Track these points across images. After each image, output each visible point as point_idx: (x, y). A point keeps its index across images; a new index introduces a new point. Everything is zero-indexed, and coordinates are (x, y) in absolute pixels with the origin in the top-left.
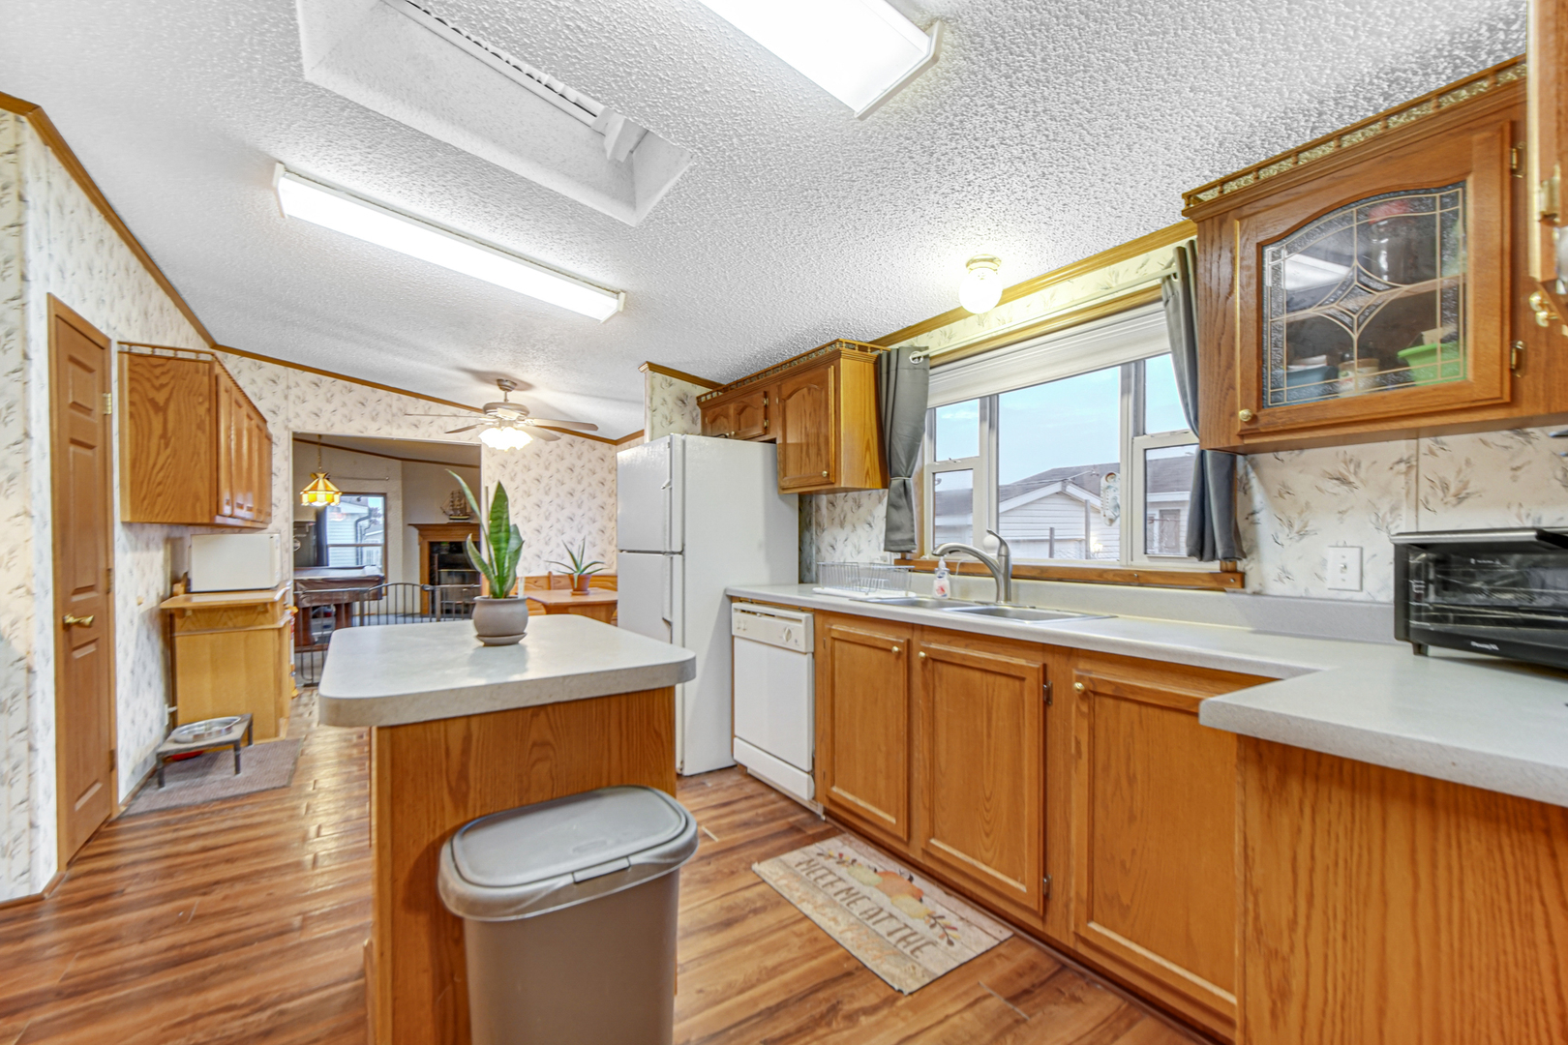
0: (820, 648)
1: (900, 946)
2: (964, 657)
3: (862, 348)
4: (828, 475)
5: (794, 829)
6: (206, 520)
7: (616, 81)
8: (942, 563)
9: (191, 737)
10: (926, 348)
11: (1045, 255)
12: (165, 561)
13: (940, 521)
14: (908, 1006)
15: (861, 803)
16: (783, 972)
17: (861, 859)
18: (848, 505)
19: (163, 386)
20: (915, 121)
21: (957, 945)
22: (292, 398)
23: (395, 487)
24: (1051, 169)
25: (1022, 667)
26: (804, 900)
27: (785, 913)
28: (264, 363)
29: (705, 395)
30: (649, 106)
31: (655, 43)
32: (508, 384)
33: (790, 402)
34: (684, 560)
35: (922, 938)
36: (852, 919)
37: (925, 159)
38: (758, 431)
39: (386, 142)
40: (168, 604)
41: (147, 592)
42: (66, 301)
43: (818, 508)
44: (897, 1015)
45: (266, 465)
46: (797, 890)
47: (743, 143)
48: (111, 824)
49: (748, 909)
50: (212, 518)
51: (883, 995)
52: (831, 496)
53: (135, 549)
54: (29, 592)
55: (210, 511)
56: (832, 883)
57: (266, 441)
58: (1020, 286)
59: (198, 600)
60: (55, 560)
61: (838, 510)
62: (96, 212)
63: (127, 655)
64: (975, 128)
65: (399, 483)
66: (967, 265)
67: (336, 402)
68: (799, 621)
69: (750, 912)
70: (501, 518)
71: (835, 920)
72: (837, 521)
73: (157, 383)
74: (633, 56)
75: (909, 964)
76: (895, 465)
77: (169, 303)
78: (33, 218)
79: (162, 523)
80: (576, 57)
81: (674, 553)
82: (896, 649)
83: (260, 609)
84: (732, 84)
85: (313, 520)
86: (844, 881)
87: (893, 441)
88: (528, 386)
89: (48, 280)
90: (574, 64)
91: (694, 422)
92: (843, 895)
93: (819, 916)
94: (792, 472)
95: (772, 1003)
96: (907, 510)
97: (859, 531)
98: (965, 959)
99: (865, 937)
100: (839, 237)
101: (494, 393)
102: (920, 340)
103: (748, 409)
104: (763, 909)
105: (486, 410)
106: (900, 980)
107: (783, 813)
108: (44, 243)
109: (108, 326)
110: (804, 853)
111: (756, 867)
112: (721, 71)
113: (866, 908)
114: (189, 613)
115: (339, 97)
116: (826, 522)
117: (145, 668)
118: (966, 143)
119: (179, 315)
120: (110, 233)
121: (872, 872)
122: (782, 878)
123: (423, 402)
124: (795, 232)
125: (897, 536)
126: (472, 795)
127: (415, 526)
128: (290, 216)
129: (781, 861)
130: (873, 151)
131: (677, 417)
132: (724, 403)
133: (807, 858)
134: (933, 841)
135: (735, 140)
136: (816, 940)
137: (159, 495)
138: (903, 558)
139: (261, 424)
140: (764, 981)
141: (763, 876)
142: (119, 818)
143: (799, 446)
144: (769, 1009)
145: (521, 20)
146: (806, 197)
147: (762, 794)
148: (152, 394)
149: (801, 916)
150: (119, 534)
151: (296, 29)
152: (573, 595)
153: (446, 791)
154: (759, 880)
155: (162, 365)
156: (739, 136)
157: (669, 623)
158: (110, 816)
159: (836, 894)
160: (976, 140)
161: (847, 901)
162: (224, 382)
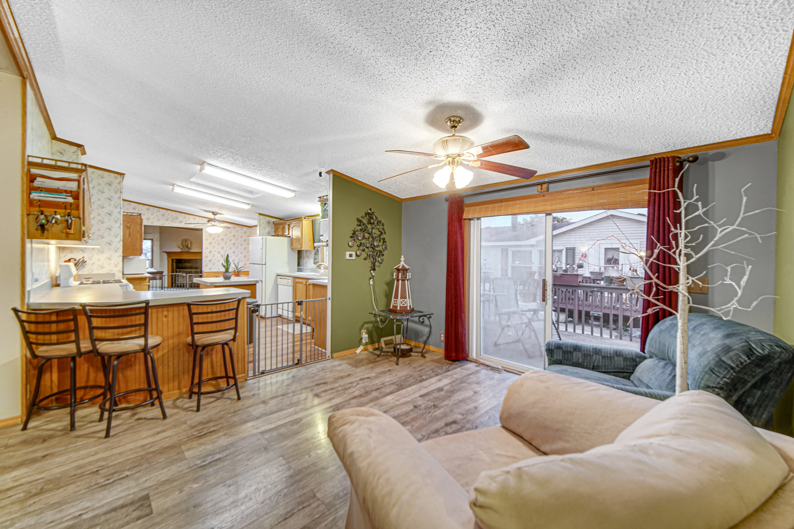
0: (294, 285)
4: (300, 246)
23: (156, 236)
29: (276, 221)
32: (216, 213)
33: (293, 228)
34: (266, 267)
38: (287, 234)
52: (305, 252)
55: (140, 253)
61: (306, 255)
65: (159, 235)
68: (290, 279)
73: (128, 221)
81: (263, 265)
82: (304, 283)
88: (221, 214)
94: (294, 245)
96: (318, 255)
97: (310, 260)
103: (285, 228)
125: (316, 261)
127: (166, 252)
128: (175, 192)
132: (280, 225)
143: (295, 239)
148: (127, 224)
157: (262, 281)
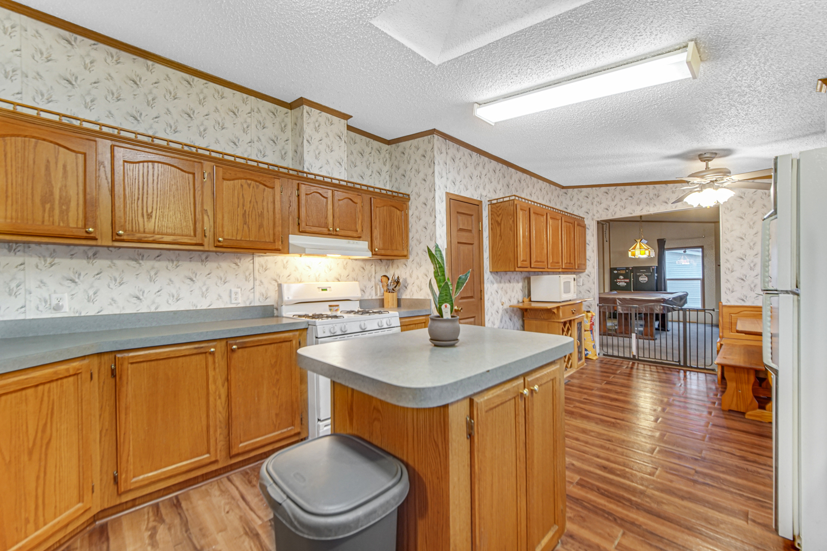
12: (524, 287)
19: (500, 214)
22: (595, 203)
23: (709, 241)
28: (583, 189)
32: (708, 155)
40: (522, 306)
42: (456, 193)
50: (515, 269)
53: (499, 282)
55: (514, 266)
57: (578, 228)
59: (534, 305)
65: (713, 238)
67: (617, 200)
73: (498, 214)
78: (438, 168)
88: (728, 152)
89: (446, 188)
101: (700, 165)
108: (444, 175)
114: (534, 310)
123: (670, 185)
137: (499, 260)
139: (573, 220)
148: (497, 219)
150: (487, 277)
155: (500, 206)
162: (521, 205)
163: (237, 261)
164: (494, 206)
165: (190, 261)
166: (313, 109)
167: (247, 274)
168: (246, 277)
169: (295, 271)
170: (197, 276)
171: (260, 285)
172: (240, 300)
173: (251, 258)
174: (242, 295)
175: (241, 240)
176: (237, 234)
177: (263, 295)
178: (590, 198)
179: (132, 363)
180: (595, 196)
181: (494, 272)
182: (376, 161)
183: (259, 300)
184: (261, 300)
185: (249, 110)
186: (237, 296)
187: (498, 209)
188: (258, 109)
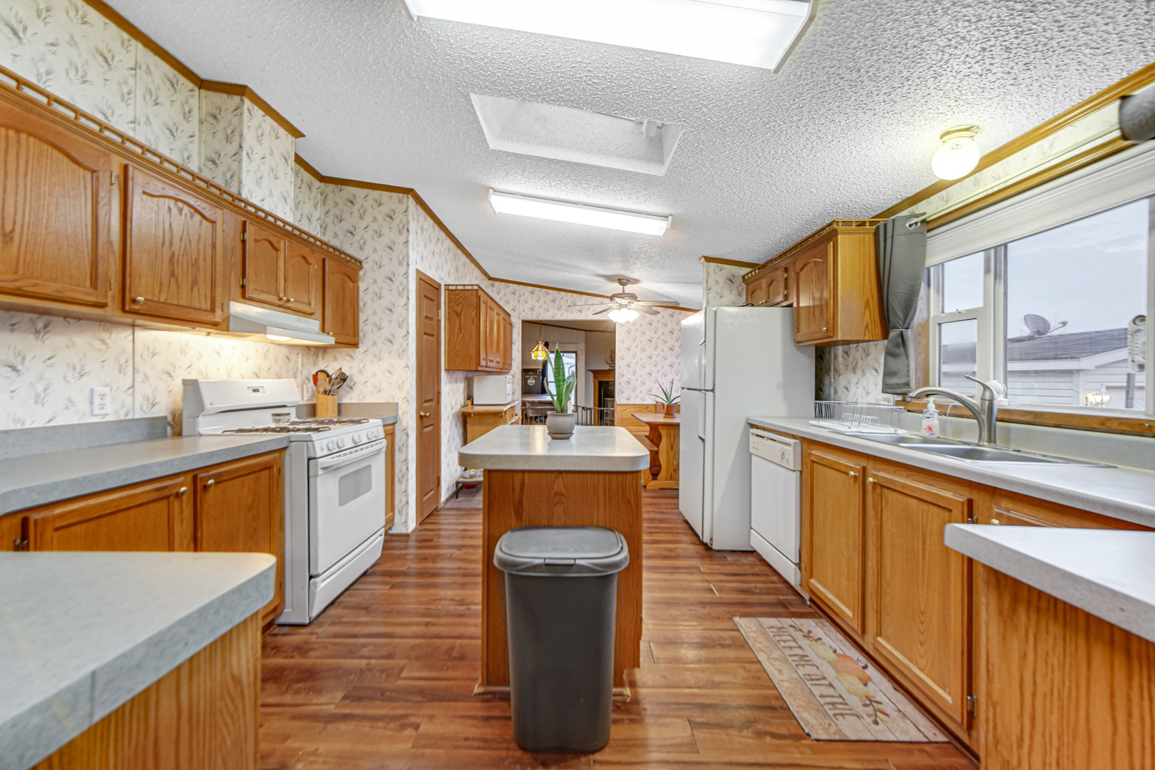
0: (805, 468)
1: (827, 707)
2: (904, 486)
3: (863, 224)
4: (827, 330)
5: (782, 604)
6: (474, 369)
7: (622, 102)
8: (931, 406)
9: (469, 476)
10: (924, 214)
11: (1029, 109)
12: (465, 389)
13: (945, 368)
14: (810, 747)
15: (830, 596)
16: (723, 688)
17: (826, 640)
18: (859, 354)
19: (460, 304)
20: (832, 54)
21: (881, 726)
22: (521, 301)
23: (581, 348)
24: (989, 43)
25: (949, 499)
26: (762, 651)
27: (744, 654)
28: (510, 284)
29: (748, 274)
30: (645, 108)
31: (635, 74)
32: (624, 281)
33: (802, 274)
34: (714, 396)
35: (850, 710)
36: (795, 676)
37: (855, 75)
38: (780, 298)
39: (528, 166)
40: (466, 410)
41: (456, 403)
42: (423, 271)
43: (836, 357)
44: (798, 748)
45: (508, 339)
46: (761, 643)
47: (710, 110)
48: (437, 511)
49: (718, 642)
50: (477, 368)
51: (793, 731)
52: (846, 347)
53: (450, 382)
54: (408, 401)
55: (476, 364)
56: (791, 648)
57: (508, 326)
58: (1014, 142)
59: (477, 409)
60: (417, 386)
61: (851, 358)
62: (436, 227)
63: (446, 432)
64: (889, 40)
65: (583, 346)
66: (941, 137)
67: (541, 302)
68: (789, 445)
69: (719, 645)
70: (560, 368)
71: (780, 671)
72: (850, 367)
73: (458, 303)
74: (626, 86)
75: (827, 722)
76: (892, 319)
77: (468, 261)
78: (412, 238)
79: (463, 370)
80: (598, 97)
81: (708, 391)
82: (852, 473)
83: (500, 415)
84: (689, 80)
85: (541, 367)
86: (802, 649)
87: (890, 299)
88: (636, 281)
89: (417, 263)
90: (598, 101)
91: (740, 294)
92: (797, 658)
93: (769, 664)
94: (803, 329)
95: (707, 701)
96: (904, 358)
97: (868, 375)
98: (884, 738)
99: (799, 691)
100: (809, 147)
101: (617, 288)
102: (920, 208)
103: (774, 283)
104: (729, 646)
105: (611, 298)
106: (812, 727)
107: (777, 592)
108: (416, 247)
109: (440, 278)
110: (779, 622)
111: (736, 619)
112: (679, 74)
113: (811, 673)
114: (472, 415)
115: (505, 152)
116: (841, 368)
117: (454, 440)
118: (887, 53)
119: (473, 266)
120: (443, 234)
121: (831, 651)
122: (753, 631)
123: (584, 296)
124: (772, 152)
125: (894, 381)
126: (524, 513)
127: (591, 371)
128: (499, 213)
129: (758, 621)
130: (807, 84)
131: (726, 293)
132: (760, 278)
133: (779, 625)
134: (879, 639)
135: (704, 109)
136: (759, 678)
137: (458, 356)
138: (904, 400)
139: (506, 317)
140: (708, 688)
141: (738, 626)
142: (441, 509)
143: (808, 308)
144: (703, 704)
145: (567, 90)
146: (769, 128)
147: (767, 575)
148: (456, 308)
149: (756, 660)
150: (443, 375)
151: (482, 128)
152: (665, 417)
153: (512, 509)
154: (736, 628)
155: (459, 294)
156: (706, 106)
157: (703, 440)
158: (437, 507)
159: (790, 656)
160: (895, 47)
161: (797, 663)
162: (483, 297)
163: (105, 336)
164: (451, 293)
165: (12, 331)
166: (256, 108)
167: (122, 360)
168: (121, 366)
169: (198, 359)
170: (27, 362)
171: (143, 382)
172: (108, 409)
173: (131, 332)
174: (113, 399)
175: (165, 303)
176: (160, 292)
177: (148, 400)
178: (517, 295)
179: (57, 529)
180: (522, 294)
181: (447, 370)
182: (307, 200)
183: (142, 408)
184: (144, 408)
185: (132, 64)
186: (104, 402)
187: (458, 297)
188: (148, 67)
